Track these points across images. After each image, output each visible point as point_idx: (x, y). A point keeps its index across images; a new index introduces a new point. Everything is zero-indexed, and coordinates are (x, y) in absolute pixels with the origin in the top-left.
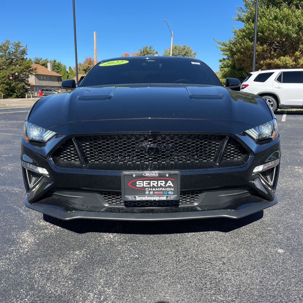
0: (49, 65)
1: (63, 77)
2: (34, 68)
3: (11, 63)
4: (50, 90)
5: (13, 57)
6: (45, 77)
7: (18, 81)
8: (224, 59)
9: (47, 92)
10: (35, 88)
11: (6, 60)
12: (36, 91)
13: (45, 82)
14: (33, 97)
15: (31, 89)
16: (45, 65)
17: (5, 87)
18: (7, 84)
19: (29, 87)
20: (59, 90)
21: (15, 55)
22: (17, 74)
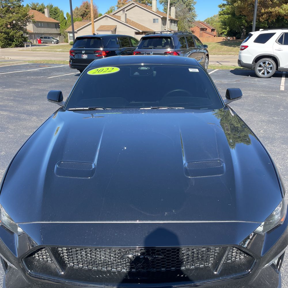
0: (46, 11)
1: (61, 23)
2: (31, 15)
3: (8, 11)
4: (49, 38)
5: (9, 4)
6: (42, 24)
7: (16, 29)
8: (224, 5)
9: (46, 39)
10: (33, 36)
11: (3, 8)
12: (35, 38)
13: (43, 29)
14: (32, 45)
15: (30, 37)
16: (41, 10)
17: (3, 36)
18: (5, 33)
19: (28, 36)
20: (57, 37)
21: (11, 2)
22: (14, 22)
